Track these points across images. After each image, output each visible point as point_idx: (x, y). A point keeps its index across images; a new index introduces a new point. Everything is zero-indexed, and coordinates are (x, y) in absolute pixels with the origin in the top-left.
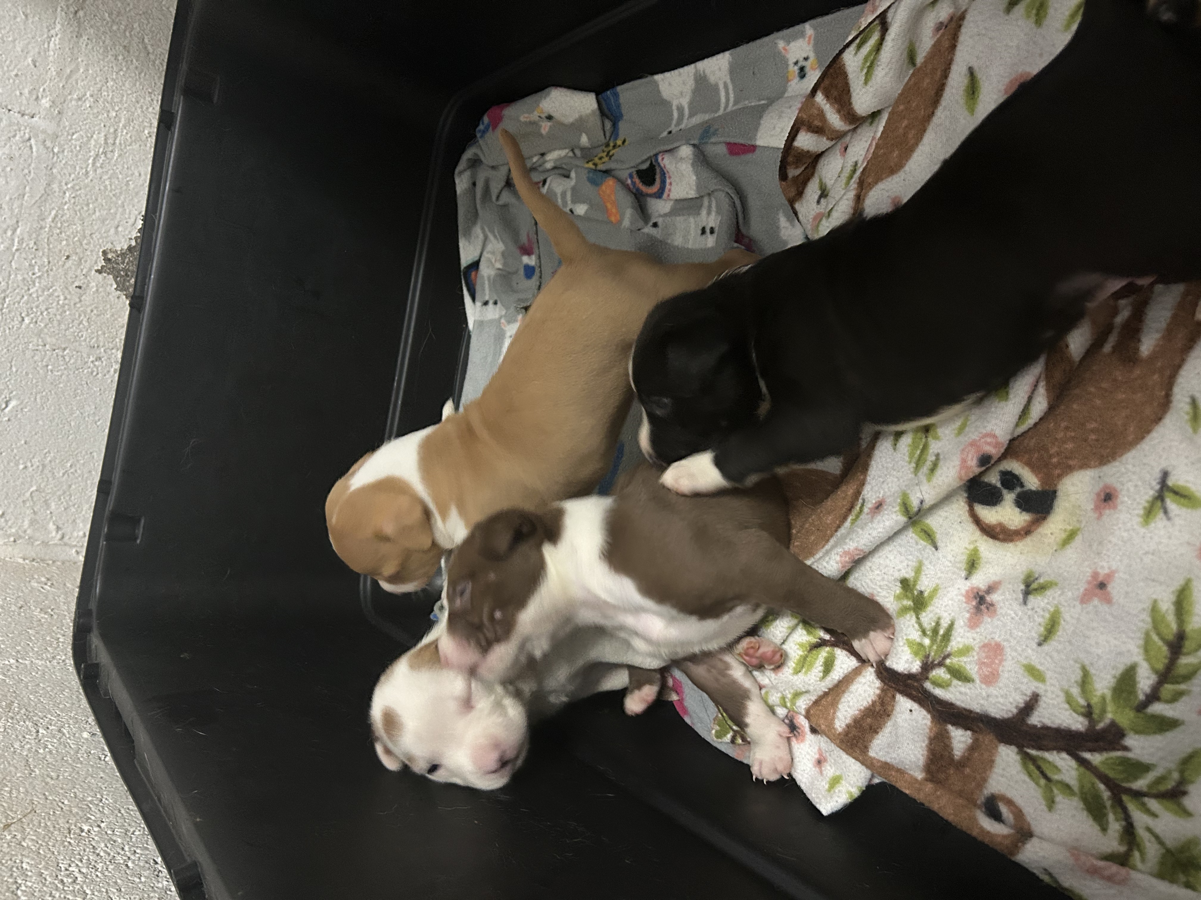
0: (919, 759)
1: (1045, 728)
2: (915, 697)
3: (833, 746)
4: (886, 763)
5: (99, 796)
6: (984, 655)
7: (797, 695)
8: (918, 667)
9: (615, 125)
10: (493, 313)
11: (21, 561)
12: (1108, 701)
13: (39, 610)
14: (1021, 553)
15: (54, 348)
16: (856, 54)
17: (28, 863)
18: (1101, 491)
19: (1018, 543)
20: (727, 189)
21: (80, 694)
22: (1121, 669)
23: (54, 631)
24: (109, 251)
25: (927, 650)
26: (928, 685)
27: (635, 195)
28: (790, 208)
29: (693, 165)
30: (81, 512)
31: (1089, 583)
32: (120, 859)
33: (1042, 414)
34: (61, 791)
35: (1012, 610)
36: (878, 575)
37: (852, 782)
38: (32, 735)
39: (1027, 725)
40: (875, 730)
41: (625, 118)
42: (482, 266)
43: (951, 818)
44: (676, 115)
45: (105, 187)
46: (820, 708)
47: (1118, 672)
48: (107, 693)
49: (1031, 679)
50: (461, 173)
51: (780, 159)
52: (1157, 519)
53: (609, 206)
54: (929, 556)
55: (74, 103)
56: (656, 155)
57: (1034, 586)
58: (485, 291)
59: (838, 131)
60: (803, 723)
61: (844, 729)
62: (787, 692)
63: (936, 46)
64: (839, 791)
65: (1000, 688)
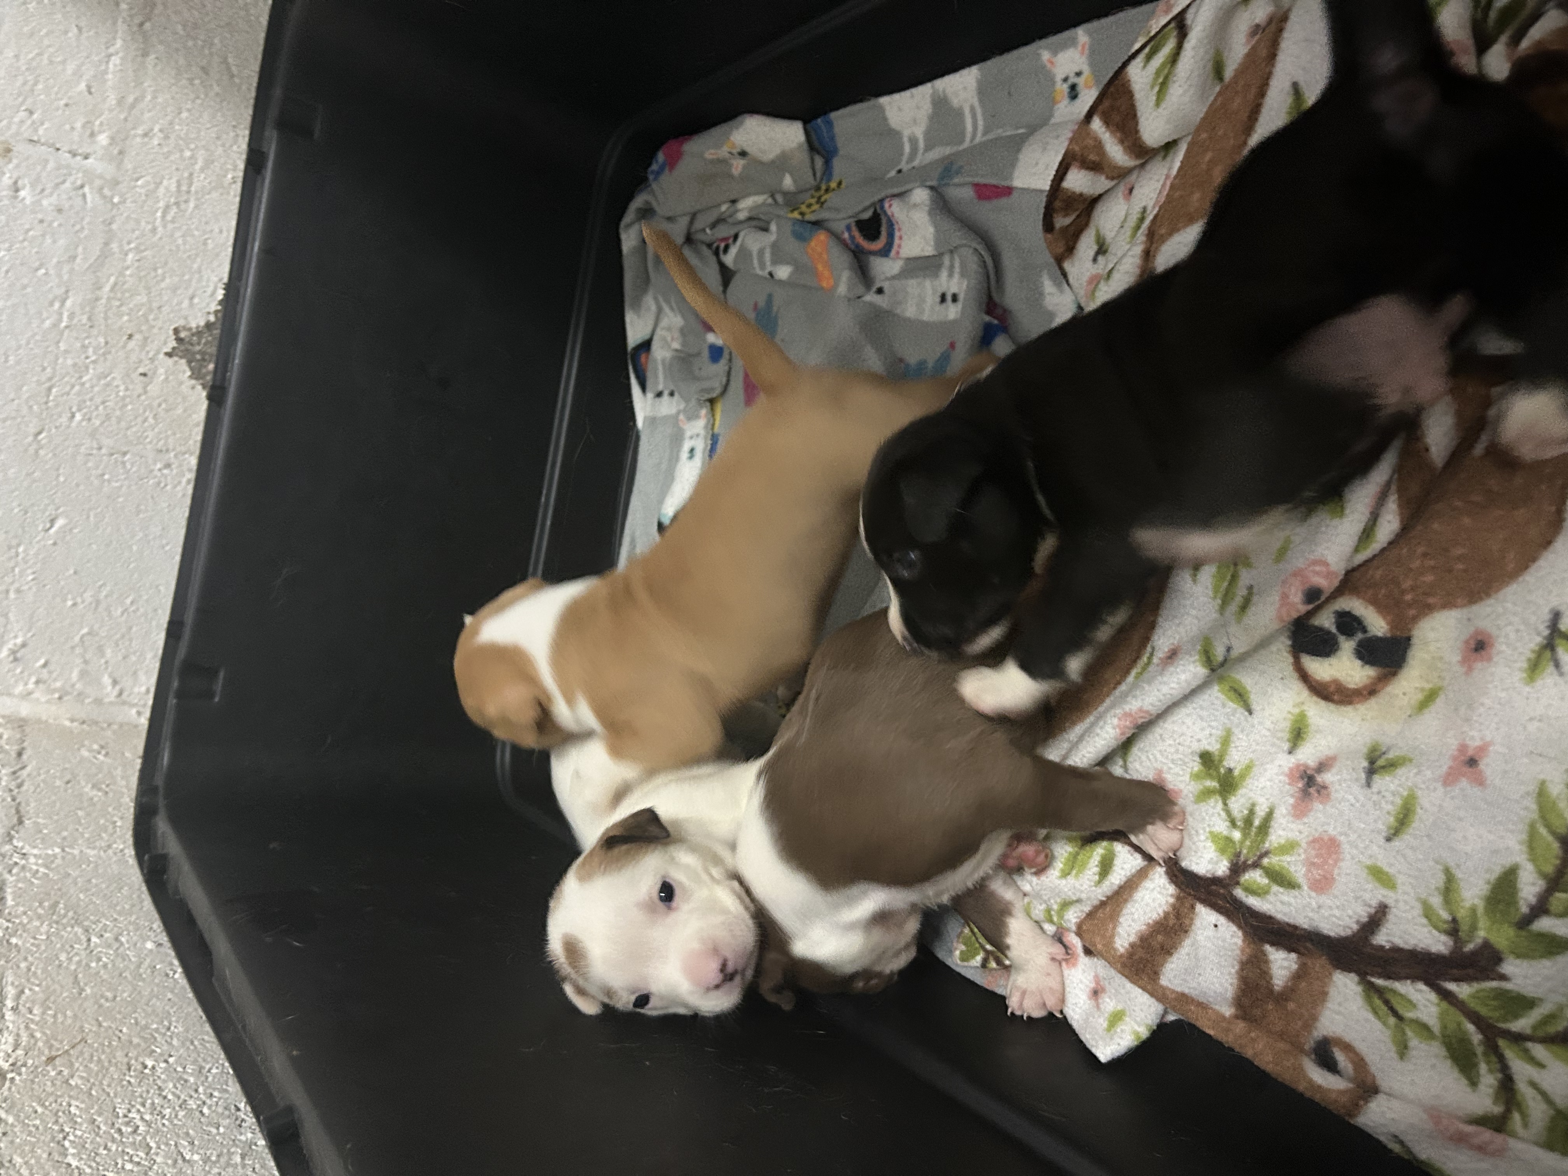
0: (1226, 990)
1: (1396, 950)
2: (1221, 907)
3: (1113, 972)
4: (1183, 995)
5: (166, 1023)
6: (1313, 852)
7: (1066, 905)
8: (1225, 869)
9: (828, 163)
10: (668, 407)
11: (67, 723)
12: (1479, 915)
13: (90, 786)
14: (1363, 720)
15: (112, 451)
16: (1145, 67)
17: (77, 1107)
18: (1471, 637)
19: (1358, 706)
20: (974, 245)
21: (142, 893)
22: (1497, 871)
23: (109, 813)
24: (181, 329)
25: (1238, 846)
26: (1239, 893)
27: (853, 252)
28: (1057, 268)
29: (930, 213)
30: (143, 662)
31: (1455, 758)
32: (192, 1104)
33: (1392, 536)
34: (118, 1016)
35: (1351, 794)
36: (1170, 745)
37: (1138, 1019)
38: (82, 945)
39: (1372, 945)
40: (1167, 951)
41: (841, 152)
42: (655, 346)
43: (1269, 1068)
44: (907, 148)
45: (178, 247)
46: (1096, 921)
47: (1493, 876)
48: (177, 891)
49: (1377, 885)
50: (629, 226)
51: (1044, 204)
52: (1545, 674)
53: (820, 267)
54: (1240, 723)
55: (138, 140)
56: (882, 201)
57: (1381, 762)
58: (659, 378)
59: (1120, 168)
60: (1074, 942)
61: (1127, 949)
62: (1052, 901)
63: (1251, 56)
64: (1122, 1031)
65: (1336, 897)
